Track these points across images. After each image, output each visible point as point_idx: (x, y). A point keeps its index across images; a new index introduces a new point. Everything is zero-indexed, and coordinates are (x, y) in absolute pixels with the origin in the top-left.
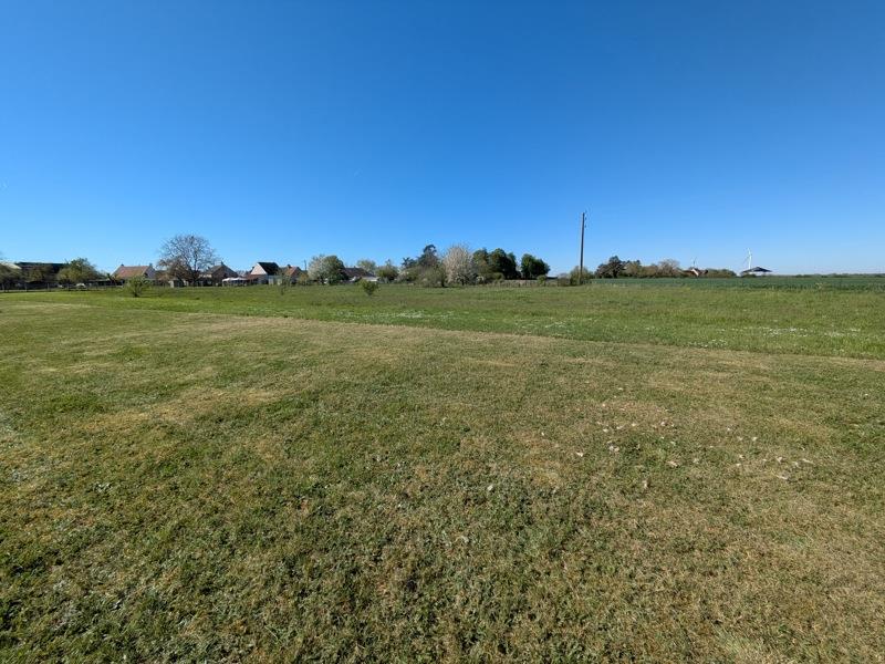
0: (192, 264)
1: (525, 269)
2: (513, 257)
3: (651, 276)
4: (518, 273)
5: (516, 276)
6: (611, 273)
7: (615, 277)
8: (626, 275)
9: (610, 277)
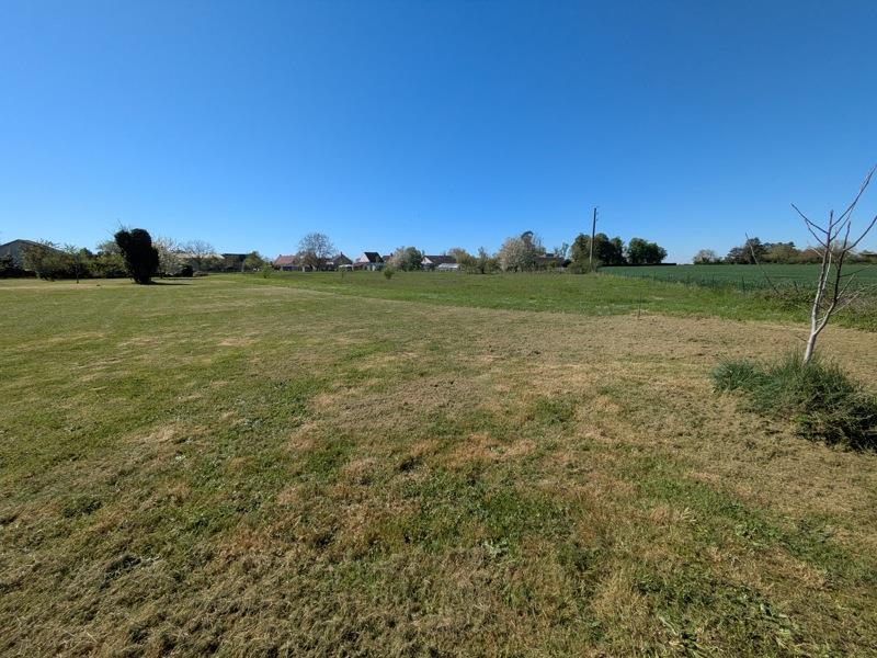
0: (317, 255)
1: (633, 255)
2: (618, 241)
3: (804, 262)
4: (624, 259)
5: (620, 262)
6: (747, 258)
7: (753, 262)
8: (768, 261)
9: (746, 263)
